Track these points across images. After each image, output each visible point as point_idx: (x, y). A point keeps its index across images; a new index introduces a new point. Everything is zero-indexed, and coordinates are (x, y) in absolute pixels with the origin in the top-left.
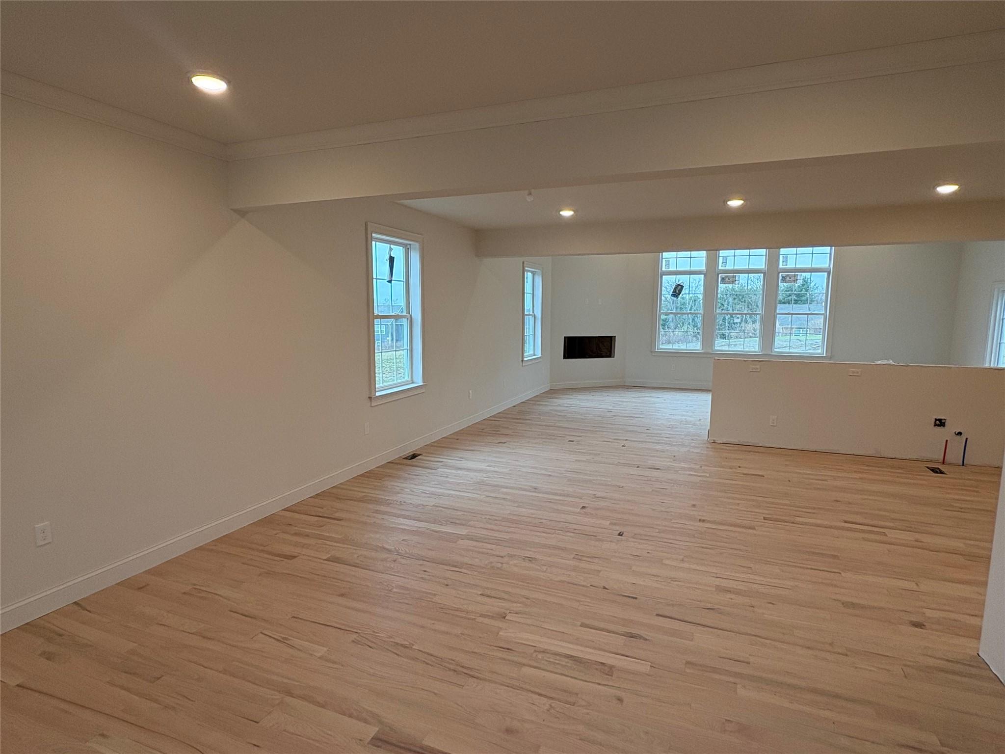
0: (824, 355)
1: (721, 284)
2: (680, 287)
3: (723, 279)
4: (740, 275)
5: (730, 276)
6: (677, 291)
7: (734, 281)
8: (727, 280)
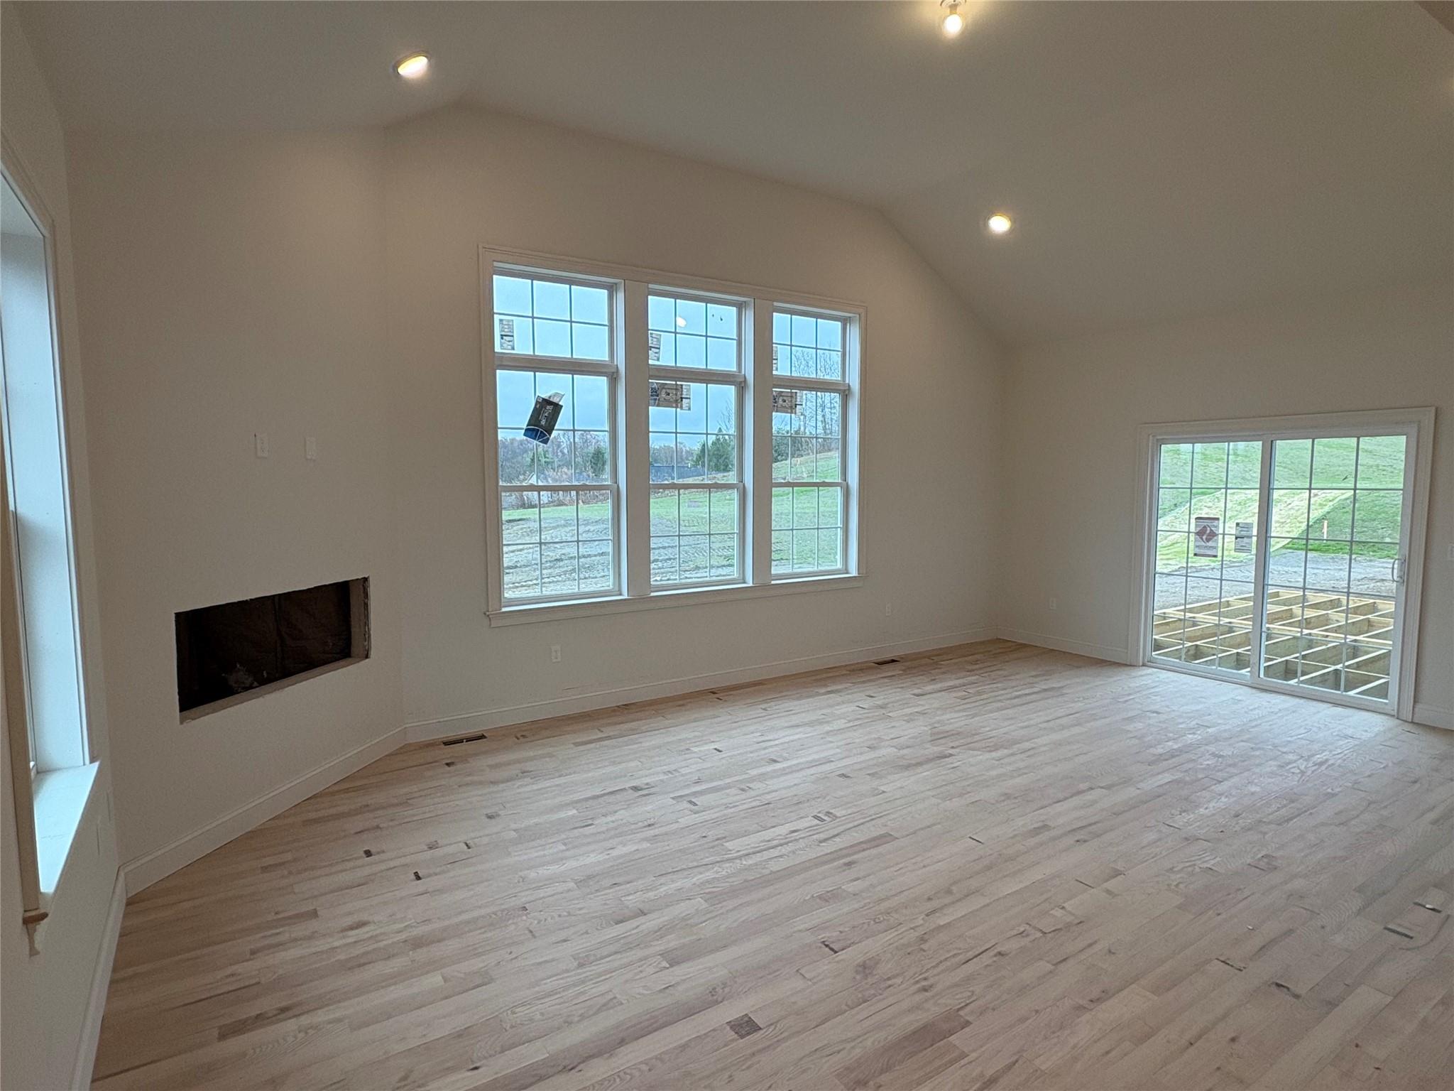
0: (854, 572)
2: (550, 408)
3: (654, 393)
6: (544, 419)
7: (680, 400)
8: (663, 395)
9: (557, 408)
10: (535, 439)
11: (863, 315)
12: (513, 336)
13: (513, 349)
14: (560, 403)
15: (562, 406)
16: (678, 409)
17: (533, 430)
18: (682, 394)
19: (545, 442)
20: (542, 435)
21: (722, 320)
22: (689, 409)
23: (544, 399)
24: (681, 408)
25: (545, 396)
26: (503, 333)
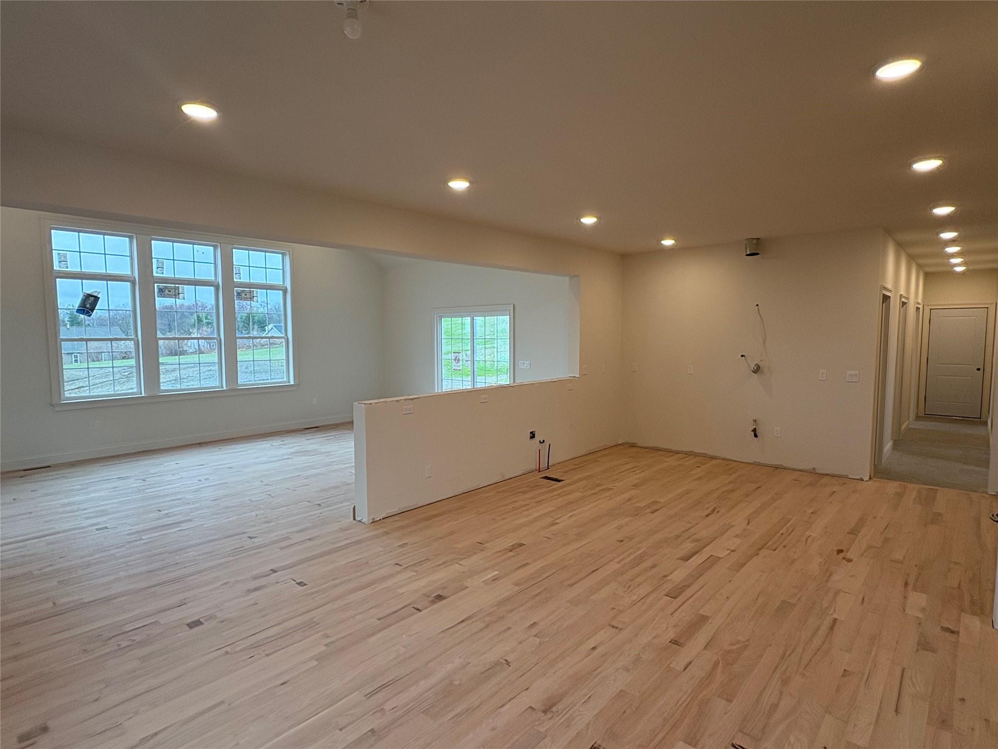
0: (292, 383)
1: (158, 297)
2: (92, 299)
3: (161, 291)
4: (185, 286)
5: (171, 288)
6: (89, 304)
7: (177, 294)
8: (167, 292)
9: (97, 299)
10: (83, 314)
11: (291, 252)
12: (67, 262)
13: (67, 268)
14: (99, 296)
15: (99, 298)
16: (177, 299)
17: (82, 310)
18: (179, 291)
19: (90, 316)
20: (88, 312)
21: (203, 253)
22: (184, 299)
23: (88, 294)
24: (179, 298)
25: (89, 292)
26: (60, 260)
